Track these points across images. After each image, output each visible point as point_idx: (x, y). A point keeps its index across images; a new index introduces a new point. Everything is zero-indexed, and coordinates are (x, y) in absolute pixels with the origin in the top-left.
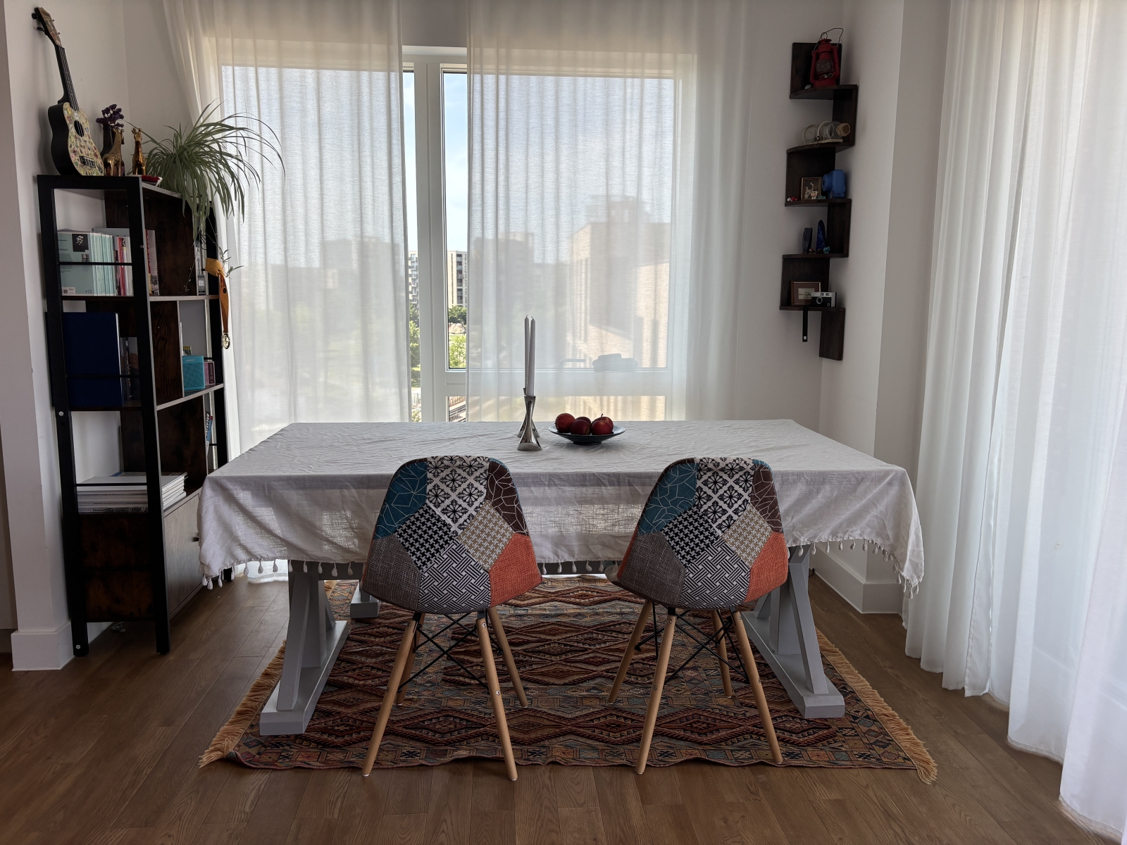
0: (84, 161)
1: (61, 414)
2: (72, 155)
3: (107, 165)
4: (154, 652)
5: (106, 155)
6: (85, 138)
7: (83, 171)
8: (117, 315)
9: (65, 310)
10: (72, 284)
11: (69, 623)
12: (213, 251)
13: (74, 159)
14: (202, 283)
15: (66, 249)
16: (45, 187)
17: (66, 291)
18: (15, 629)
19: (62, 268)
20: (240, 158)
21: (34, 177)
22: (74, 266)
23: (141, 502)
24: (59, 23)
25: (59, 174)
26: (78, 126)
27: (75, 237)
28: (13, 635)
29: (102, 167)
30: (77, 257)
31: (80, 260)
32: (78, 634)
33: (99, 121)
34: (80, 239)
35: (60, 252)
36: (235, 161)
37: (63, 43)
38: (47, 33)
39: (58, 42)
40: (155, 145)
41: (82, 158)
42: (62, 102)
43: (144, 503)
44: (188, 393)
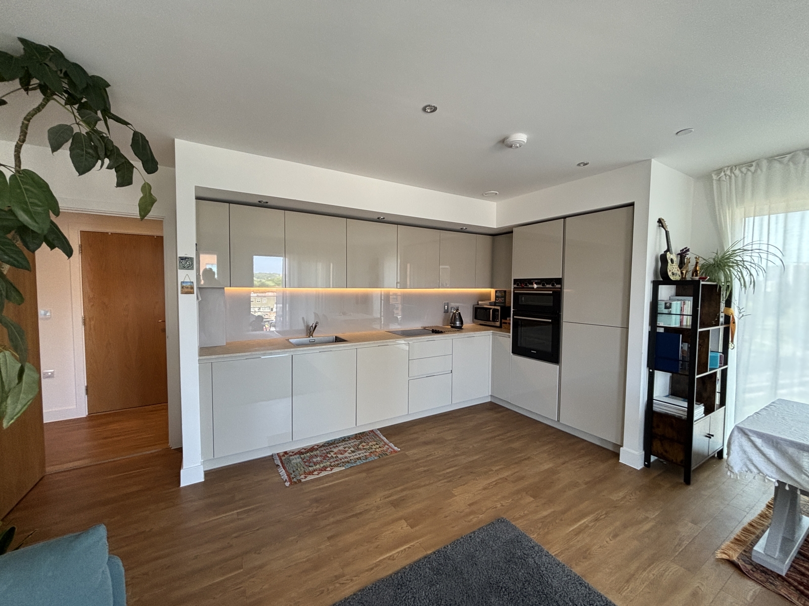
0: (673, 274)
1: (651, 370)
2: (668, 272)
3: (682, 273)
4: (682, 481)
5: (682, 269)
6: (674, 264)
7: (672, 278)
8: (681, 335)
9: (658, 331)
10: (663, 322)
11: (643, 452)
12: (728, 304)
13: (670, 274)
14: (722, 320)
15: (661, 308)
16: (656, 285)
17: (659, 324)
18: (622, 446)
19: (659, 315)
20: (753, 262)
21: (651, 282)
22: (664, 315)
23: (684, 415)
24: (667, 223)
25: (662, 280)
26: (672, 261)
27: (666, 303)
28: (621, 448)
29: (680, 274)
30: (666, 311)
31: (667, 313)
32: (647, 458)
33: (678, 254)
34: (668, 305)
35: (659, 309)
36: (750, 264)
37: (668, 229)
38: (663, 226)
39: (666, 229)
40: (705, 261)
41: (673, 272)
42: (666, 252)
43: (685, 415)
44: (710, 370)
